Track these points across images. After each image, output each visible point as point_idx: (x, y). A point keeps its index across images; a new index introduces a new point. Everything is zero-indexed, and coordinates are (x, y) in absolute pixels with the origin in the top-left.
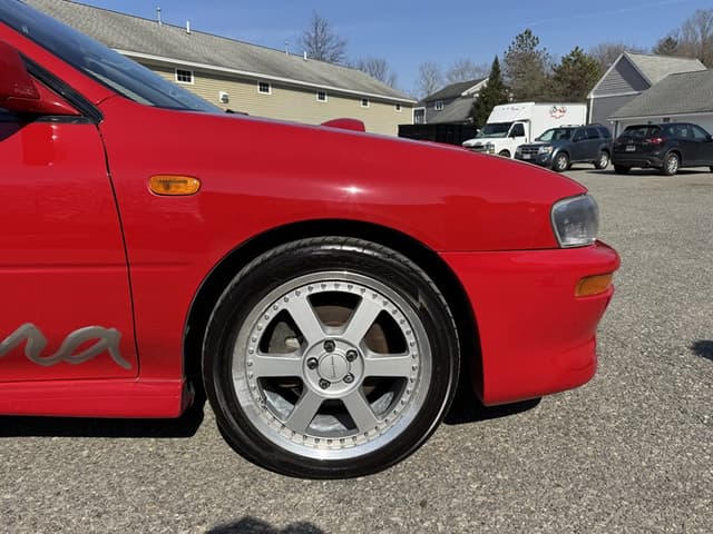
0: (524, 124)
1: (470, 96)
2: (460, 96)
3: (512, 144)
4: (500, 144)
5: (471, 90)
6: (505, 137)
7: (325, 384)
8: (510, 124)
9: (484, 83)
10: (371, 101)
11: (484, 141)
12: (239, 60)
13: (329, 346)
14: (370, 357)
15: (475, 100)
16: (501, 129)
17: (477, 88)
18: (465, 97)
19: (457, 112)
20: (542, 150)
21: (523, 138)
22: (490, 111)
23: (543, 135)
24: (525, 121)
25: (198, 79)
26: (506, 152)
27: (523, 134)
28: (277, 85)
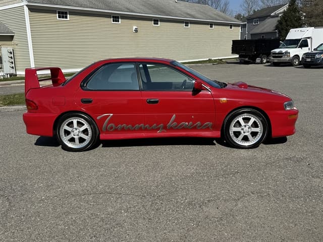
0: (308, 40)
1: (276, 16)
2: (270, 16)
3: (301, 52)
4: (293, 52)
5: (277, 12)
6: (296, 48)
7: (244, 132)
8: (300, 40)
9: (285, 8)
10: (215, 25)
11: (284, 50)
12: (141, 7)
13: (245, 126)
14: (252, 128)
15: (279, 19)
16: (295, 43)
17: (281, 10)
18: (273, 17)
19: (268, 26)
20: (317, 56)
21: (307, 48)
22: (287, 32)
23: (318, 47)
24: (309, 38)
25: (123, 20)
26: (297, 56)
27: (307, 46)
28: (163, 20)
